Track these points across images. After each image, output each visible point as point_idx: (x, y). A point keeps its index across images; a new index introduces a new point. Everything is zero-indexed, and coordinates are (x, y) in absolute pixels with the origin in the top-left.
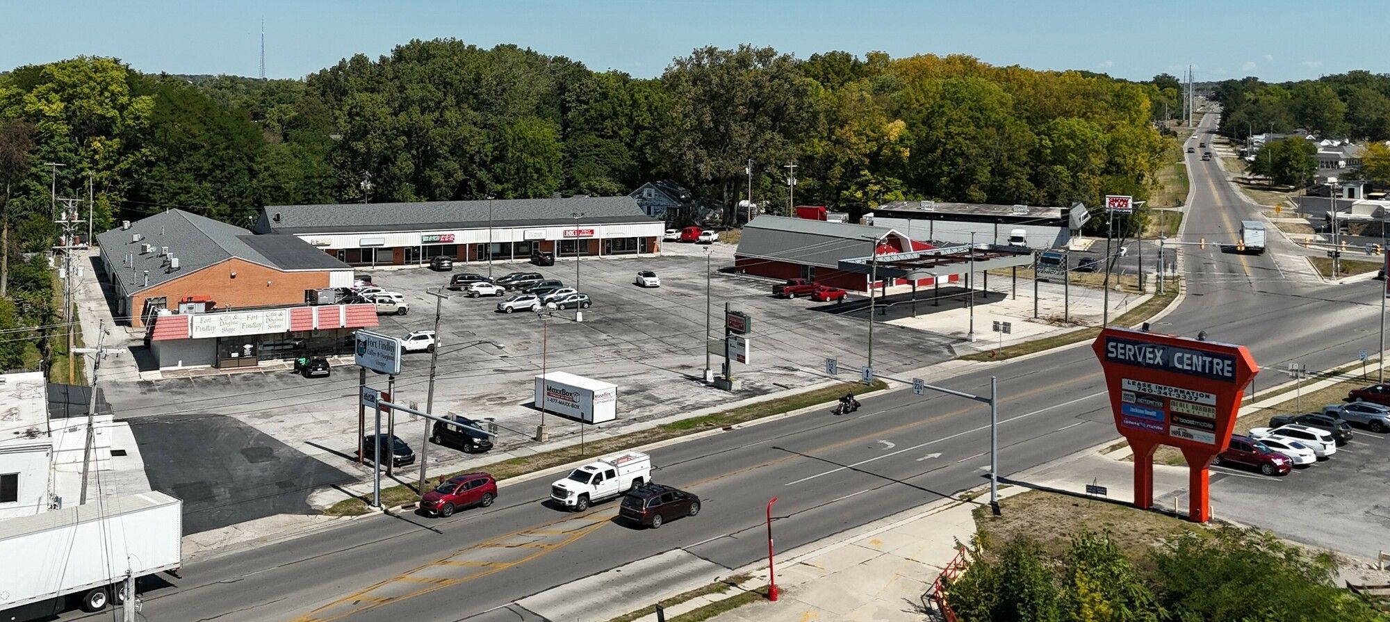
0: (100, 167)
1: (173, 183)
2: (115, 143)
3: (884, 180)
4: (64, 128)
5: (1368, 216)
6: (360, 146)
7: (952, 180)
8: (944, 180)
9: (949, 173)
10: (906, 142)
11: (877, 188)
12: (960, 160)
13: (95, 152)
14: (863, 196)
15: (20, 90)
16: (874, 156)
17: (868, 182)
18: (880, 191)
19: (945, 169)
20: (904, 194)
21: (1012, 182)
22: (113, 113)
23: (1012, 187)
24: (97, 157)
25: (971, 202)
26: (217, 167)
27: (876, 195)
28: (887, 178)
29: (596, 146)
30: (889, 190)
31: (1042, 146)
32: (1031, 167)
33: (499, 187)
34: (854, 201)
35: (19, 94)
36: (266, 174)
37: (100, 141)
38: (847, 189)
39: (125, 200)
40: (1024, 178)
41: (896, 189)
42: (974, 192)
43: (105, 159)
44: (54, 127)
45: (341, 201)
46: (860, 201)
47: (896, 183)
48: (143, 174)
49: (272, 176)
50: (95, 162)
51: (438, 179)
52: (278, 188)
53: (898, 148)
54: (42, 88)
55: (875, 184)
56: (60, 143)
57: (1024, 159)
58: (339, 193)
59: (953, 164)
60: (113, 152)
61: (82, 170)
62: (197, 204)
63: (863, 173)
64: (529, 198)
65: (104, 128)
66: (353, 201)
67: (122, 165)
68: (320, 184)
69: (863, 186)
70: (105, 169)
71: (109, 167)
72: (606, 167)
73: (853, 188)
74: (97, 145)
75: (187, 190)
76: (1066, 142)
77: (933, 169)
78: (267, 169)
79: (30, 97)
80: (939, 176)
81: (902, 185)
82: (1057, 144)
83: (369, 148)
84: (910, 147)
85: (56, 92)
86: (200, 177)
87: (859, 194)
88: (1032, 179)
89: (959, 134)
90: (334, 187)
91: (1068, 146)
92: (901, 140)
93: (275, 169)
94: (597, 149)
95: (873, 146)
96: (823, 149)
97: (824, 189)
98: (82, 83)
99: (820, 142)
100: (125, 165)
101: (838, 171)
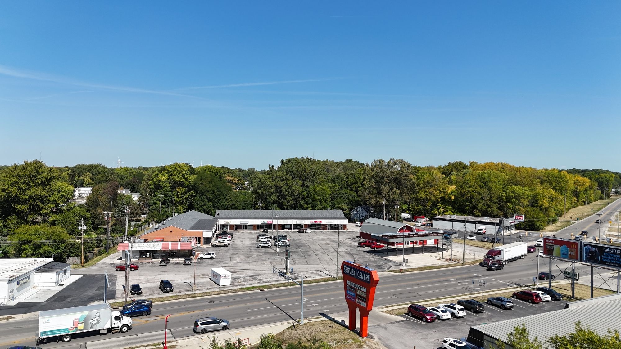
0: (179, 197)
1: (201, 202)
2: (184, 190)
4: (168, 185)
6: (259, 192)
7: (470, 208)
8: (467, 208)
9: (469, 205)
10: (453, 193)
11: (443, 210)
12: (473, 201)
13: (178, 192)
15: (158, 173)
16: (442, 198)
17: (440, 208)
19: (468, 203)
20: (453, 212)
21: (489, 209)
22: (183, 180)
23: (490, 211)
24: (178, 194)
26: (215, 197)
27: (443, 213)
28: (446, 207)
30: (447, 211)
31: (502, 196)
32: (498, 204)
33: (306, 206)
35: (158, 174)
36: (230, 200)
37: (180, 189)
38: (433, 210)
39: (187, 207)
40: (495, 207)
41: (450, 210)
42: (476, 212)
43: (181, 194)
44: (164, 184)
45: (255, 209)
47: (449, 208)
48: (192, 199)
49: (231, 201)
50: (178, 195)
51: (285, 203)
52: (233, 205)
53: (451, 195)
54: (163, 172)
55: (442, 208)
56: (166, 189)
57: (495, 201)
58: (253, 207)
59: (471, 202)
60: (183, 192)
61: (174, 197)
62: (208, 209)
63: (438, 204)
64: (316, 210)
65: (181, 185)
66: (257, 209)
67: (185, 196)
68: (247, 203)
70: (180, 197)
71: (182, 197)
73: (436, 210)
74: (178, 190)
75: (205, 205)
76: (511, 194)
77: (463, 204)
78: (230, 198)
79: (160, 175)
80: (465, 206)
81: (452, 209)
82: (508, 195)
83: (262, 192)
84: (455, 195)
85: (167, 173)
86: (210, 200)
87: (437, 212)
88: (498, 208)
89: (473, 191)
90: (252, 205)
93: (233, 198)
95: (442, 195)
96: (425, 195)
97: (425, 210)
98: (174, 171)
99: (425, 193)
100: (187, 196)
101: (429, 203)
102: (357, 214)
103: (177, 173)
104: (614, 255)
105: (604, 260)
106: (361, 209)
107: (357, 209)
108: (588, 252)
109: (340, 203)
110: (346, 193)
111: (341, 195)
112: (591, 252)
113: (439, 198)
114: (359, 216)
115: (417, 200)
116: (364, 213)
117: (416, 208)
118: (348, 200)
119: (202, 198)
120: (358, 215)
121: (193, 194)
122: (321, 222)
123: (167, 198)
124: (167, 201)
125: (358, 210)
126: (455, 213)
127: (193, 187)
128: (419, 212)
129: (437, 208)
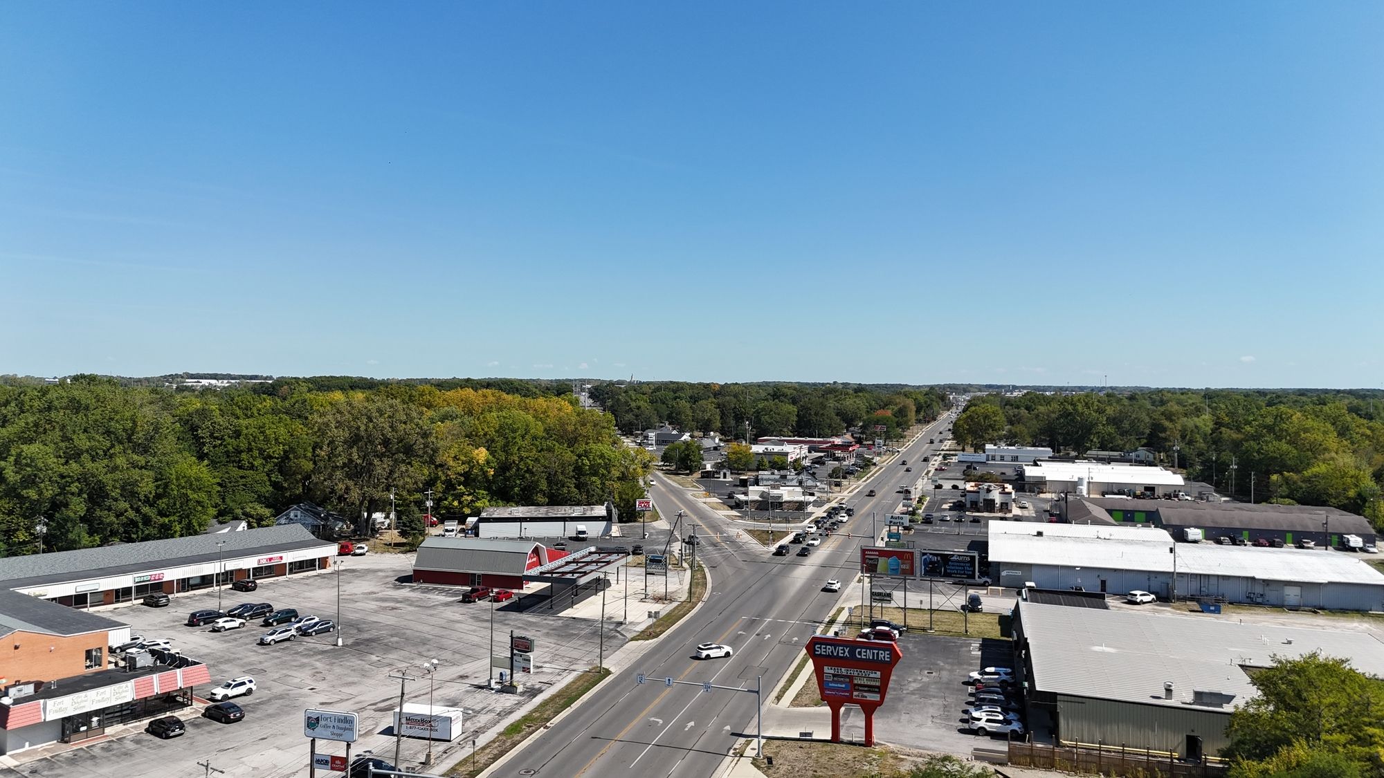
3: (475, 492)
5: (757, 498)
7: (521, 490)
8: (518, 490)
9: (521, 484)
10: (491, 464)
11: (469, 498)
12: (527, 475)
16: (466, 475)
17: (463, 494)
18: (472, 501)
19: (518, 482)
20: (489, 501)
21: (565, 491)
23: (566, 494)
25: (538, 505)
27: (469, 503)
28: (478, 491)
29: (242, 477)
30: (479, 500)
31: (583, 464)
32: (576, 479)
34: (454, 509)
40: (573, 486)
41: (484, 498)
42: (540, 498)
47: (485, 494)
53: (486, 469)
55: (468, 495)
57: (571, 474)
59: (524, 477)
63: (458, 488)
69: (458, 497)
72: (253, 494)
73: (450, 498)
76: (598, 461)
77: (511, 483)
80: (513, 488)
81: (488, 495)
82: (592, 463)
84: (494, 468)
87: (456, 503)
88: (577, 487)
89: (527, 458)
91: (600, 464)
92: (488, 462)
94: (244, 480)
95: (466, 468)
104: (962, 564)
105: (948, 571)
106: (299, 513)
108: (926, 563)
112: (931, 562)
113: (461, 475)
122: (281, 558)
125: (292, 515)
126: (492, 503)
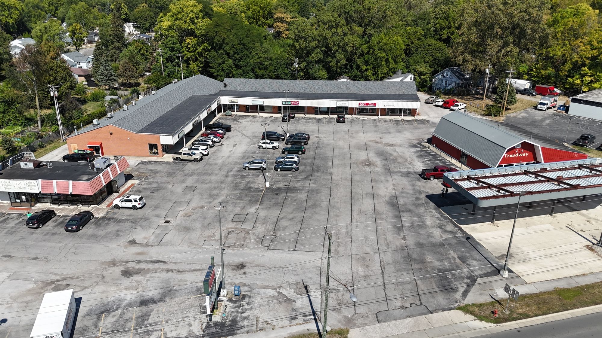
0: (190, 51)
2: (195, 40)
4: (172, 33)
11: (590, 79)
13: (188, 44)
14: (581, 82)
24: (189, 46)
34: (574, 85)
36: (257, 56)
37: (191, 39)
38: (572, 77)
43: (192, 47)
46: (578, 85)
48: (207, 55)
49: (258, 58)
50: (189, 49)
52: (262, 64)
56: (170, 40)
60: (195, 44)
61: (183, 52)
62: (227, 69)
63: (583, 69)
65: (191, 33)
67: (198, 50)
70: (192, 52)
71: (194, 51)
74: (188, 41)
78: (257, 54)
79: (164, 19)
83: (301, 46)
87: (578, 81)
93: (261, 54)
96: (562, 52)
97: (556, 76)
98: (179, 13)
99: (562, 47)
100: (200, 50)
101: (568, 66)
102: (442, 80)
103: (183, 15)
106: (449, 73)
107: (443, 73)
109: (418, 62)
110: (429, 46)
111: (422, 49)
114: (446, 84)
115: (548, 58)
116: (454, 79)
117: (543, 72)
118: (431, 58)
119: (220, 53)
120: (444, 81)
121: (207, 47)
122: (375, 104)
123: (174, 53)
124: (175, 57)
125: (445, 74)
127: (206, 38)
128: (547, 79)
129: (580, 74)
